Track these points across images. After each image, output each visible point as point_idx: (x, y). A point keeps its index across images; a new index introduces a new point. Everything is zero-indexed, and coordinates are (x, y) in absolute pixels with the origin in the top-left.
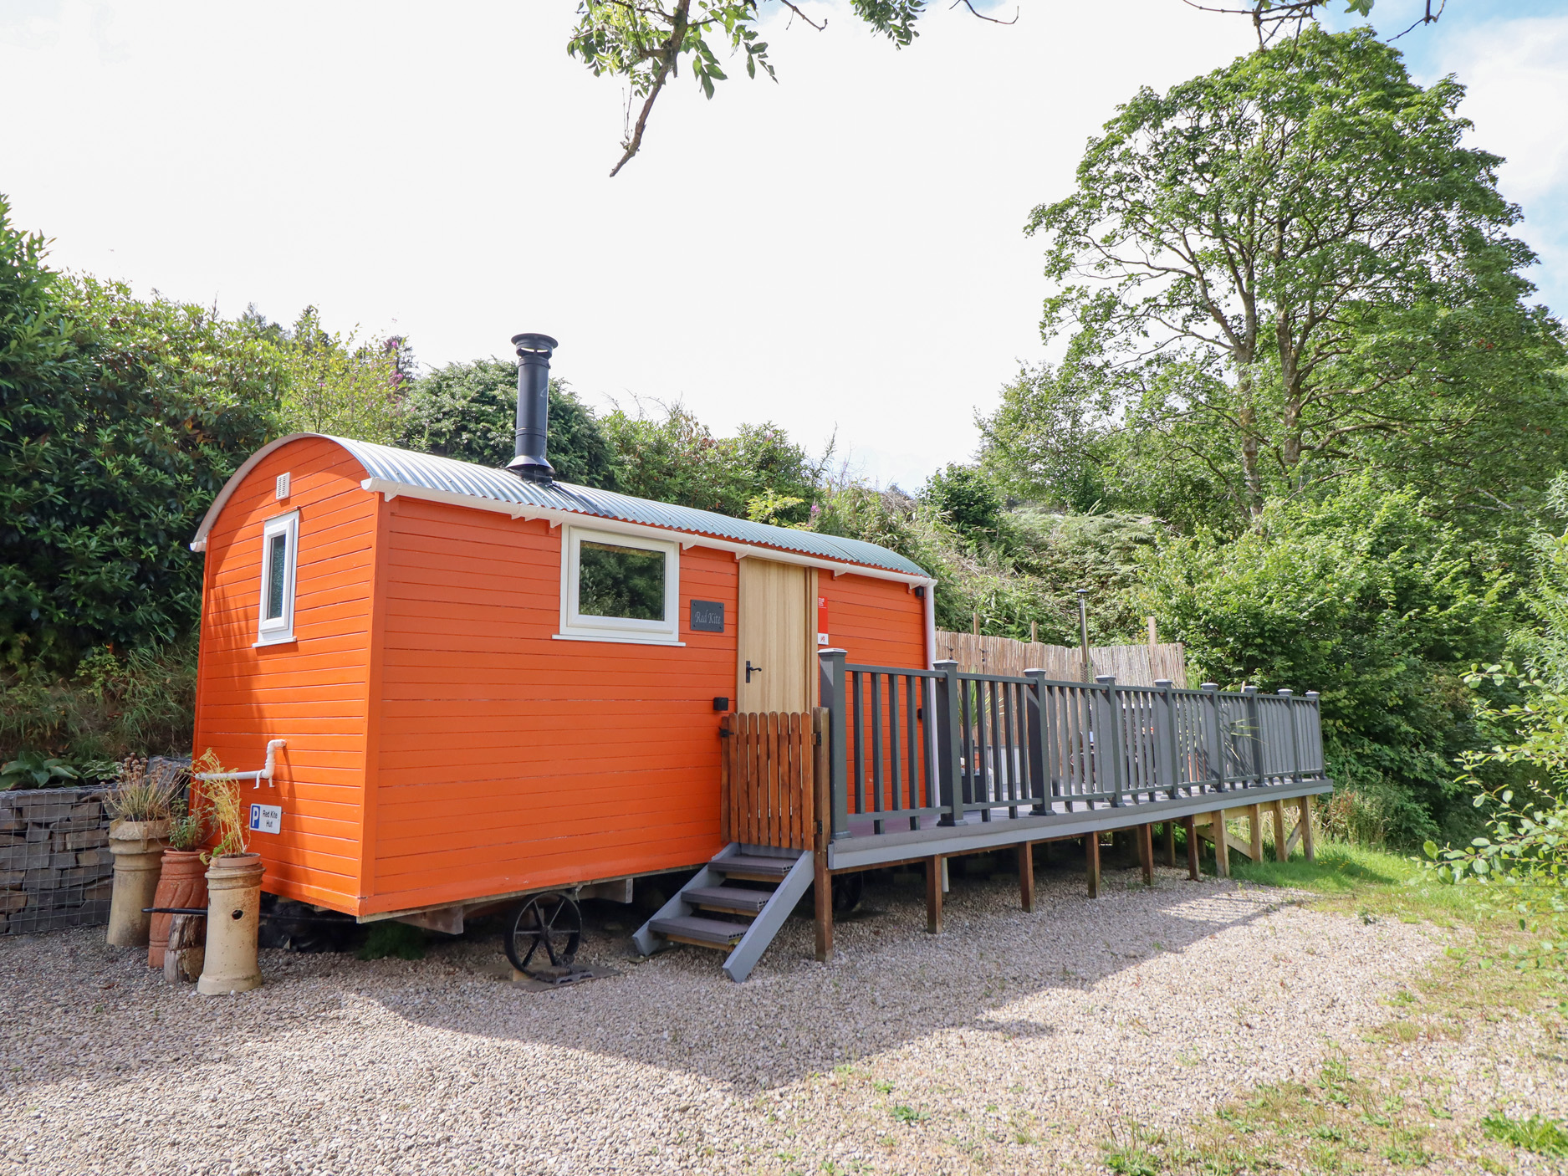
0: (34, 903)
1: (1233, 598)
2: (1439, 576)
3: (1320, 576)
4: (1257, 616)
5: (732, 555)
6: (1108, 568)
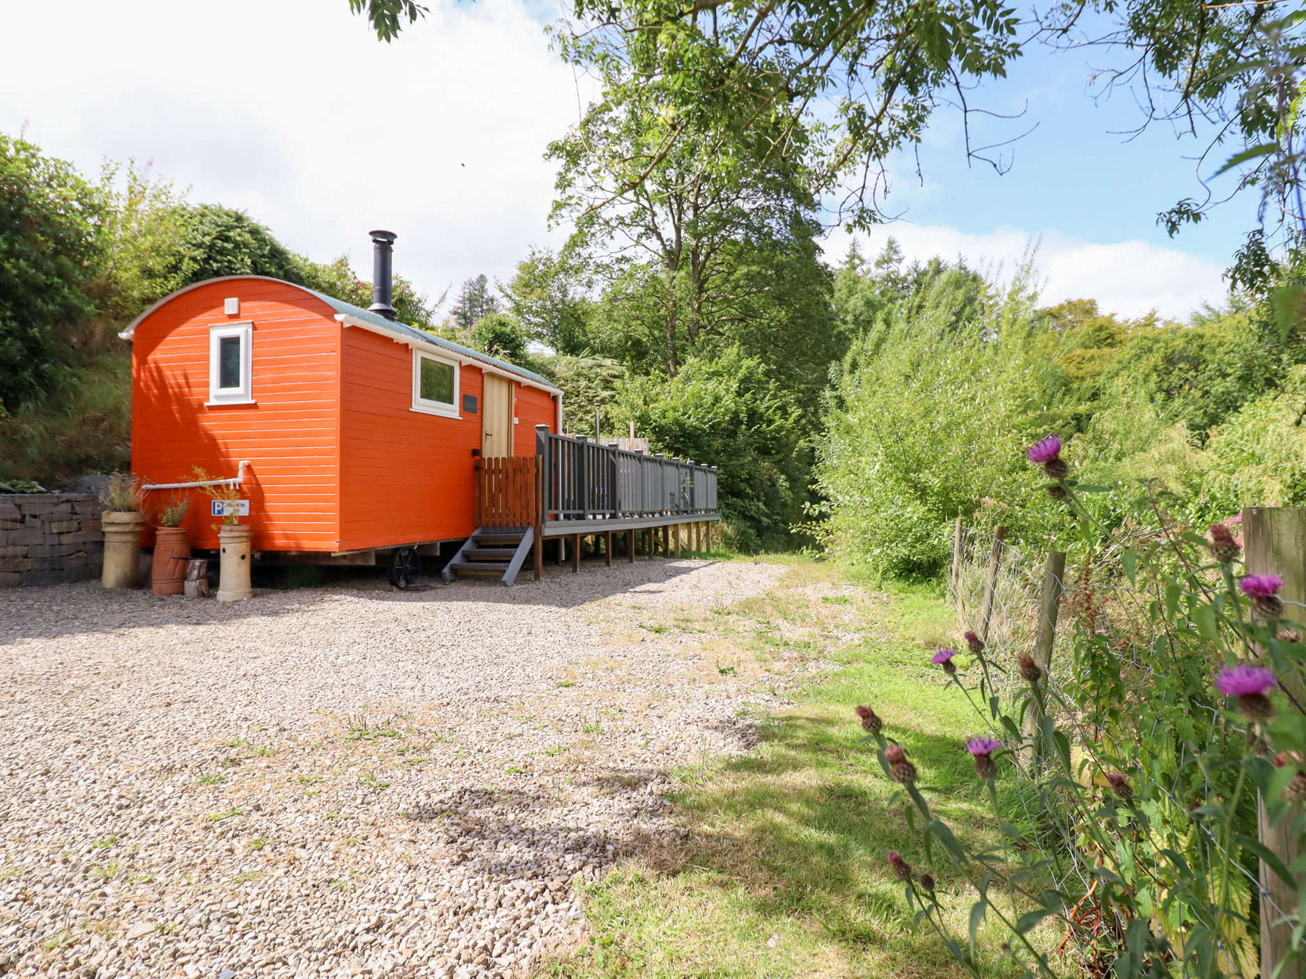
0: (36, 566)
1: (670, 414)
2: (768, 408)
3: (714, 405)
4: (681, 426)
5: (480, 370)
6: (594, 392)
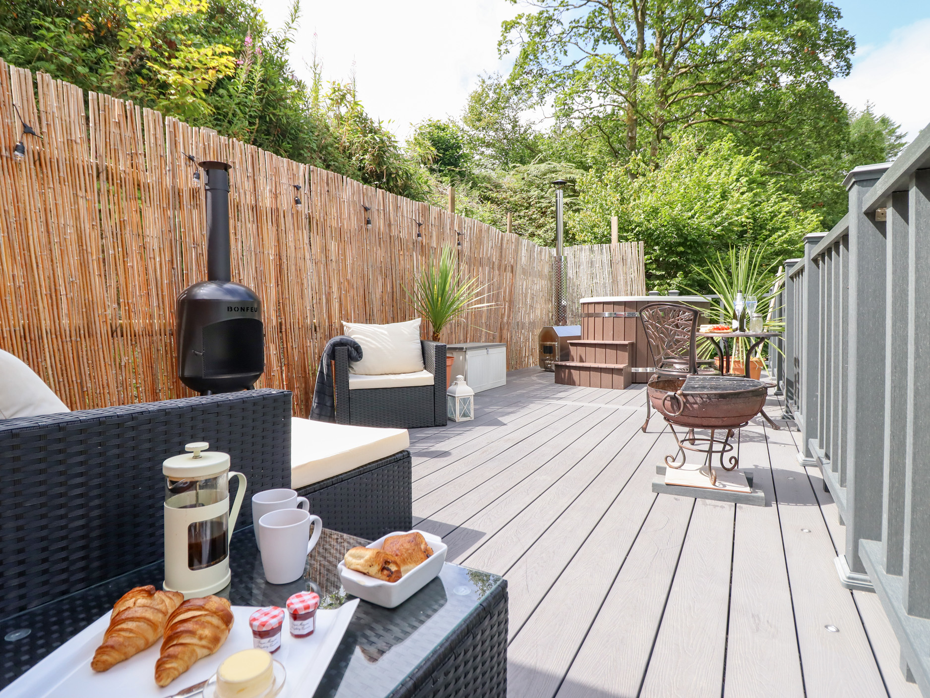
6: (548, 201)
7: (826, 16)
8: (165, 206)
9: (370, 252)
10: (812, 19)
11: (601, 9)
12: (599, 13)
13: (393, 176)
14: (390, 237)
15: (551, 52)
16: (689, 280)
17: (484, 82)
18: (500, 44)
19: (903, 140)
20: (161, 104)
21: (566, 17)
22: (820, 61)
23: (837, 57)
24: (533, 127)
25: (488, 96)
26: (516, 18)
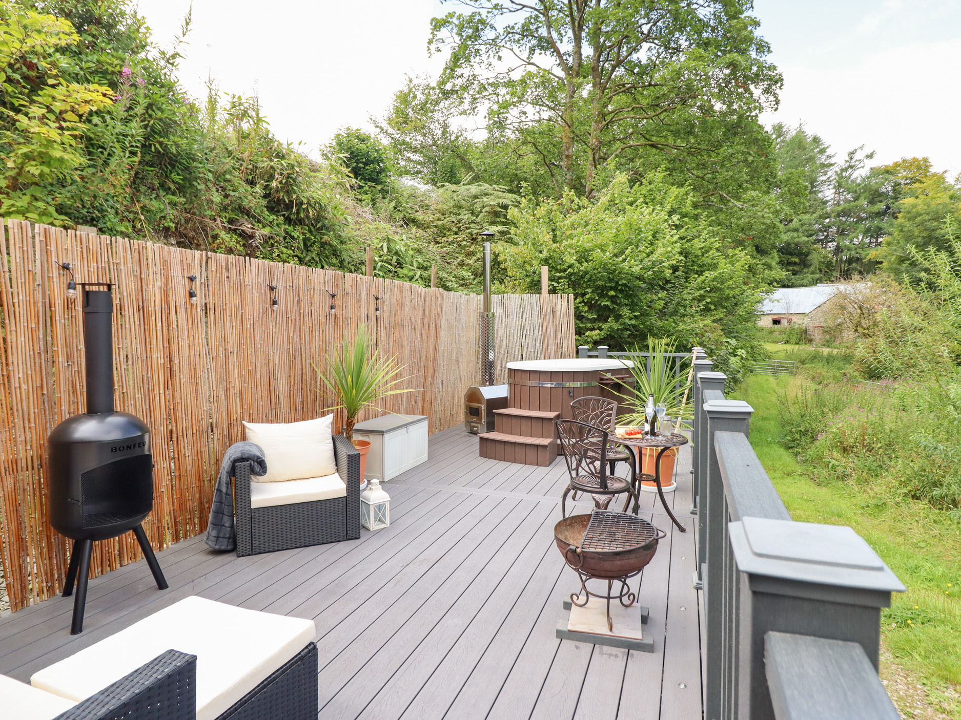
4: (613, 272)
6: (479, 227)
7: (757, 49)
8: (33, 326)
9: (276, 333)
10: (743, 52)
11: (537, 17)
12: (535, 20)
13: (304, 206)
14: (300, 313)
15: (484, 57)
16: (621, 324)
17: (411, 81)
18: (430, 42)
19: (832, 161)
20: (20, 152)
21: (501, 22)
22: (751, 94)
23: (766, 91)
24: (465, 134)
25: (415, 97)
26: (446, 16)
